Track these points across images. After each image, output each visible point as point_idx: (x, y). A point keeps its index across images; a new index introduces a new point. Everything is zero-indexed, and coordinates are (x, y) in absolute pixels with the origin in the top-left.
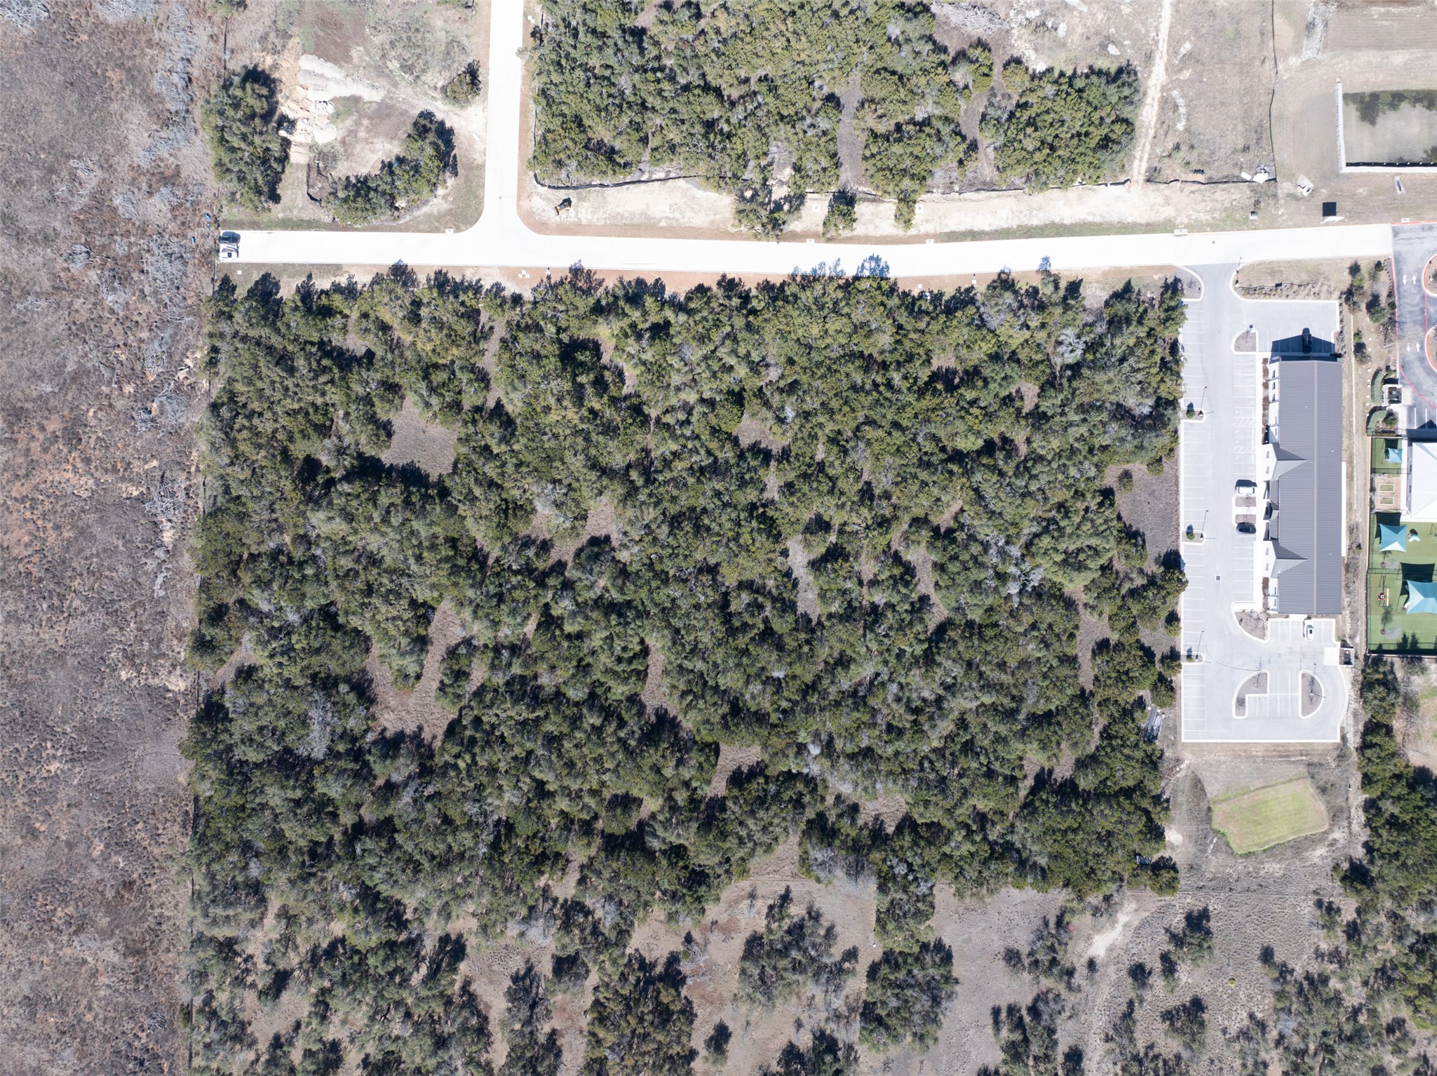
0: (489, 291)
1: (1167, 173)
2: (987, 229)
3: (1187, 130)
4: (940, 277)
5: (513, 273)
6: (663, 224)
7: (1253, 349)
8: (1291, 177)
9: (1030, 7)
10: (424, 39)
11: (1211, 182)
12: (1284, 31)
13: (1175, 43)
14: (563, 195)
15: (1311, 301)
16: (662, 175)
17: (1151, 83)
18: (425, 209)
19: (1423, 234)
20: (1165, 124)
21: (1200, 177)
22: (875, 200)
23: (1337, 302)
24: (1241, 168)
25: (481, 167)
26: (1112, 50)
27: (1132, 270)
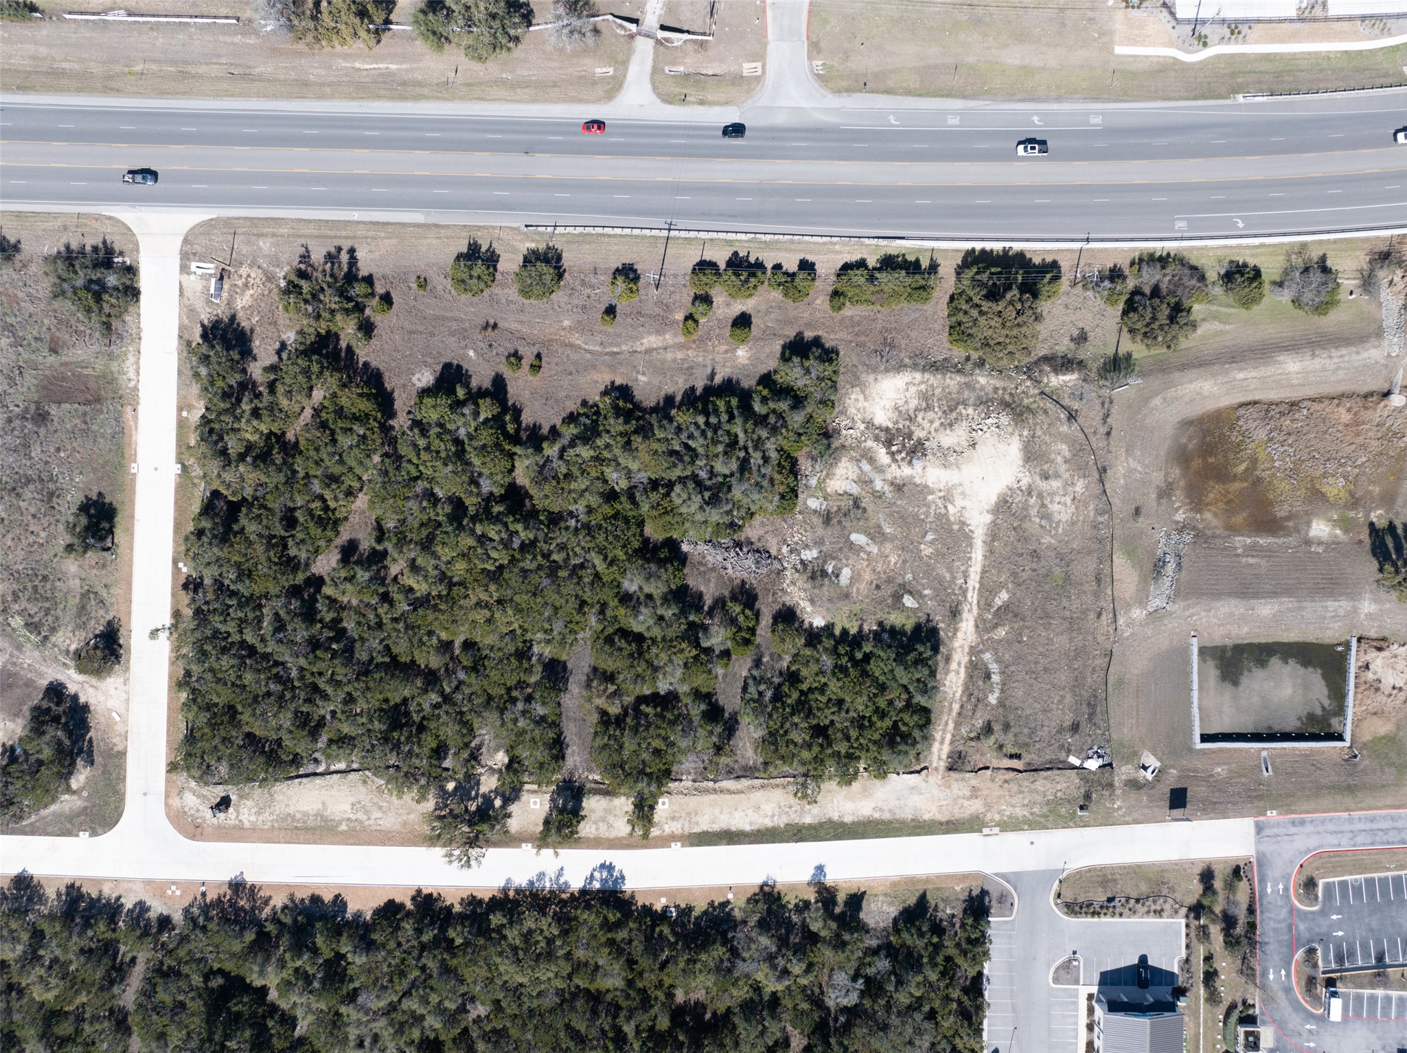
0: (131, 911)
1: (977, 759)
2: (747, 828)
3: (1001, 703)
4: (688, 890)
5: (159, 887)
6: (343, 827)
7: (1077, 982)
8: (1132, 756)
9: (807, 547)
10: (53, 589)
11: (1033, 769)
12: (1125, 573)
13: (988, 591)
14: (220, 791)
15: (1152, 920)
16: (342, 766)
17: (956, 644)
18: (53, 808)
19: (1292, 830)
20: (973, 697)
21: (1015, 763)
22: (607, 793)
23: (1183, 921)
24: (1069, 752)
25: (123, 754)
26: (908, 601)
27: (928, 880)
